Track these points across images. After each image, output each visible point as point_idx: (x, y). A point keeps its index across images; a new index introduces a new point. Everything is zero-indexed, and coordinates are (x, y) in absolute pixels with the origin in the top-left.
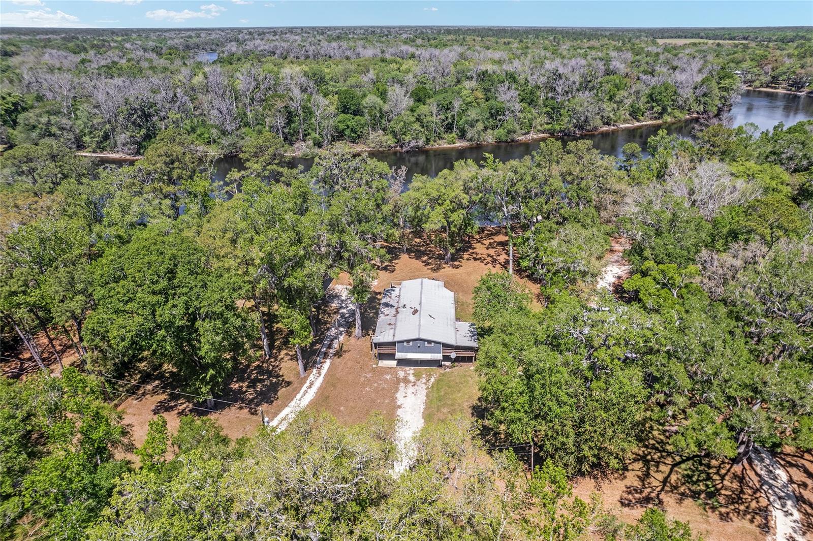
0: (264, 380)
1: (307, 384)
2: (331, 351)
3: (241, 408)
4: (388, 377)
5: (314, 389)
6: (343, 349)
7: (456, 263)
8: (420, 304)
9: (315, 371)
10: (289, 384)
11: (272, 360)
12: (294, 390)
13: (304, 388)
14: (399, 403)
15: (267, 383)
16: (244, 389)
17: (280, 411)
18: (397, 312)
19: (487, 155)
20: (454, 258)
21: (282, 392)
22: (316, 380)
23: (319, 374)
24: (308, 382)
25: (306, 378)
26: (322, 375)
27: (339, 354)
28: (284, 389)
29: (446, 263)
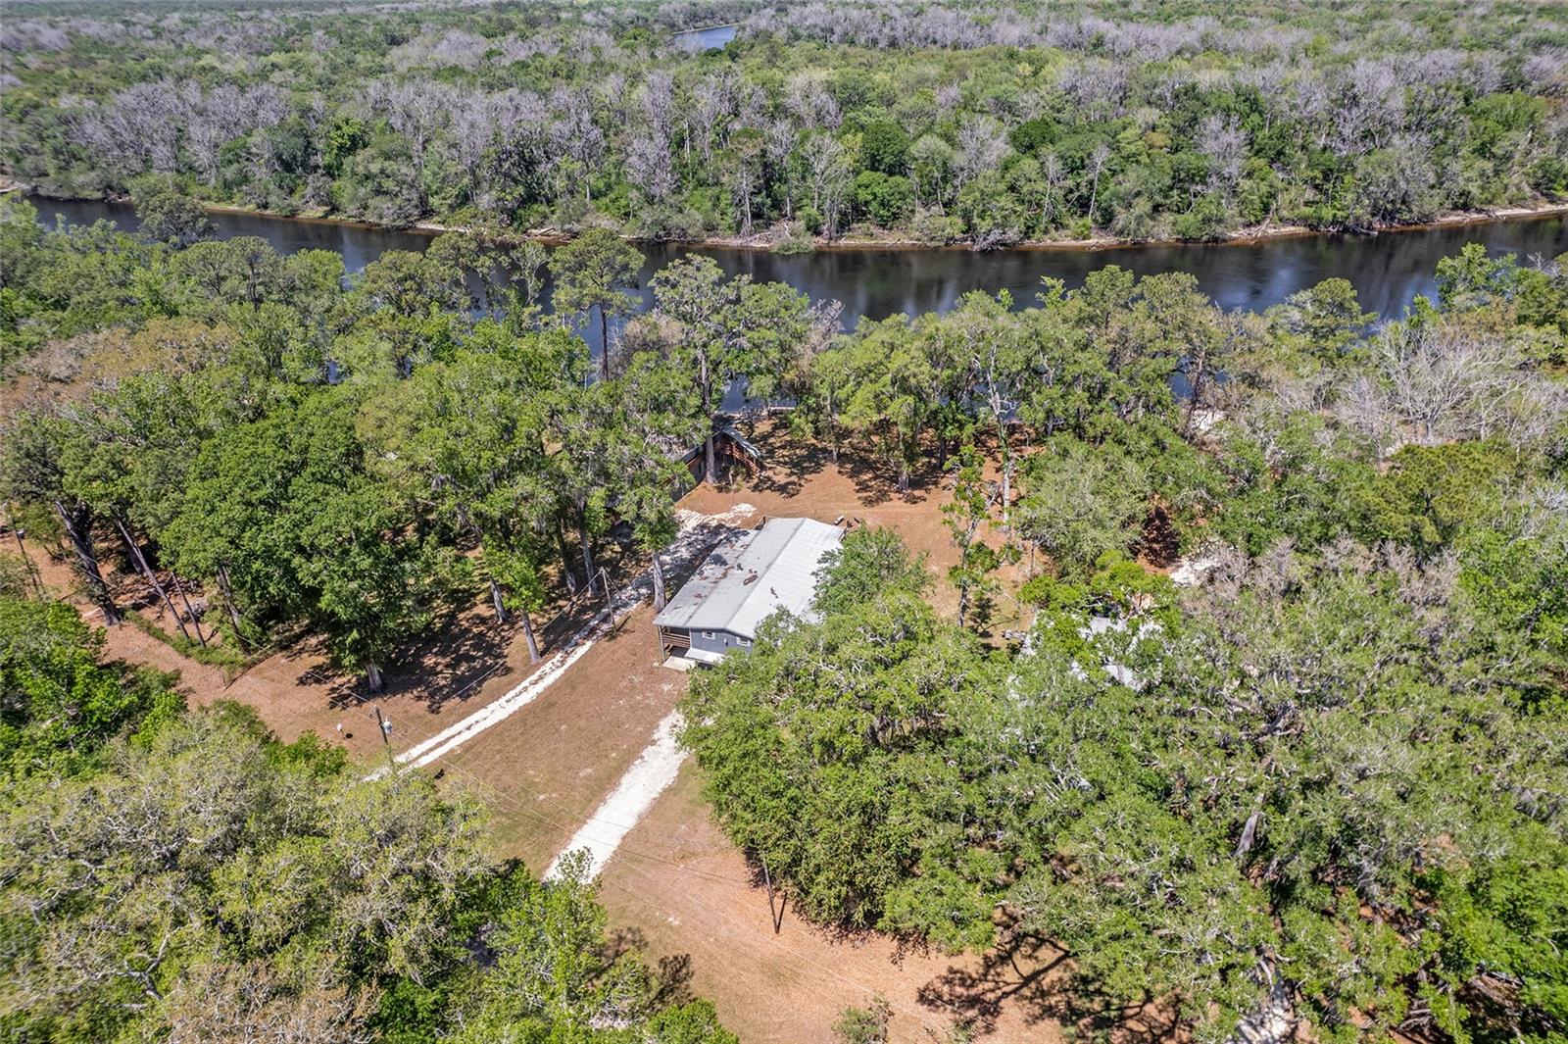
0: (474, 659)
1: (534, 677)
2: (605, 627)
3: (419, 698)
4: (666, 688)
5: (540, 687)
6: (626, 627)
7: (917, 493)
8: (769, 566)
9: (559, 656)
10: (508, 670)
11: (506, 627)
12: (509, 684)
13: (526, 683)
14: (655, 737)
15: (477, 664)
16: (439, 668)
17: (469, 714)
18: (725, 575)
19: (1048, 281)
20: (916, 483)
21: (492, 682)
22: (553, 671)
23: (563, 663)
24: (538, 673)
25: (538, 666)
26: (566, 667)
27: (611, 635)
28: (496, 679)
29: (898, 491)
